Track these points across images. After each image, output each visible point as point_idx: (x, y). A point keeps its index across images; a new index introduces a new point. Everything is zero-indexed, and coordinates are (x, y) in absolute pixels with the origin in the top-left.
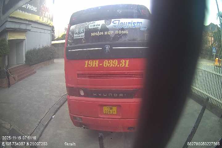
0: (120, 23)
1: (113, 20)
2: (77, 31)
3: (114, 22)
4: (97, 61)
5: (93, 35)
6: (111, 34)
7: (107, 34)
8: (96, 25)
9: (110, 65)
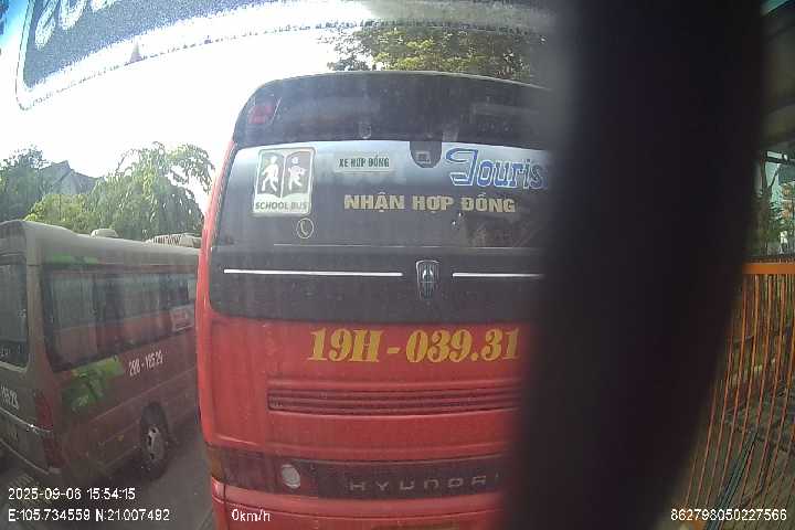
1: (447, 146)
3: (452, 157)
4: (376, 336)
5: (356, 206)
6: (444, 208)
7: (422, 208)
8: (371, 162)
9: (436, 357)
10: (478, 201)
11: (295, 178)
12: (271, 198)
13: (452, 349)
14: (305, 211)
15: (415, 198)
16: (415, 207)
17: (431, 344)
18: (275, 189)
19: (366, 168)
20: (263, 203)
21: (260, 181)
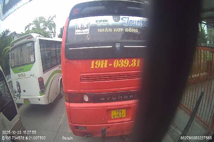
0: (129, 20)
1: (121, 17)
2: (80, 26)
3: (123, 19)
4: (106, 61)
5: (100, 31)
6: (121, 31)
7: (116, 31)
8: (104, 21)
9: (120, 66)
10: (129, 29)
11: (85, 26)
12: (79, 31)
13: (124, 64)
14: (88, 33)
15: (114, 29)
16: (114, 31)
17: (119, 63)
18: (81, 29)
19: (102, 22)
20: (78, 32)
21: (77, 27)
